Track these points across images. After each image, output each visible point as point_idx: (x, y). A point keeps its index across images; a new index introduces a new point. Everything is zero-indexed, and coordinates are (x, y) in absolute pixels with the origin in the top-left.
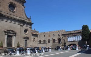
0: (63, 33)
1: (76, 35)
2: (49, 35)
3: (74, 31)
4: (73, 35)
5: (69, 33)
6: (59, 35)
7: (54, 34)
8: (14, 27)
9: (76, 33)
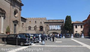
0: (45, 21)
1: (58, 24)
2: (30, 21)
3: (57, 20)
4: (56, 24)
5: (52, 21)
6: (41, 22)
7: (36, 21)
8: (3, 4)
9: (59, 22)
